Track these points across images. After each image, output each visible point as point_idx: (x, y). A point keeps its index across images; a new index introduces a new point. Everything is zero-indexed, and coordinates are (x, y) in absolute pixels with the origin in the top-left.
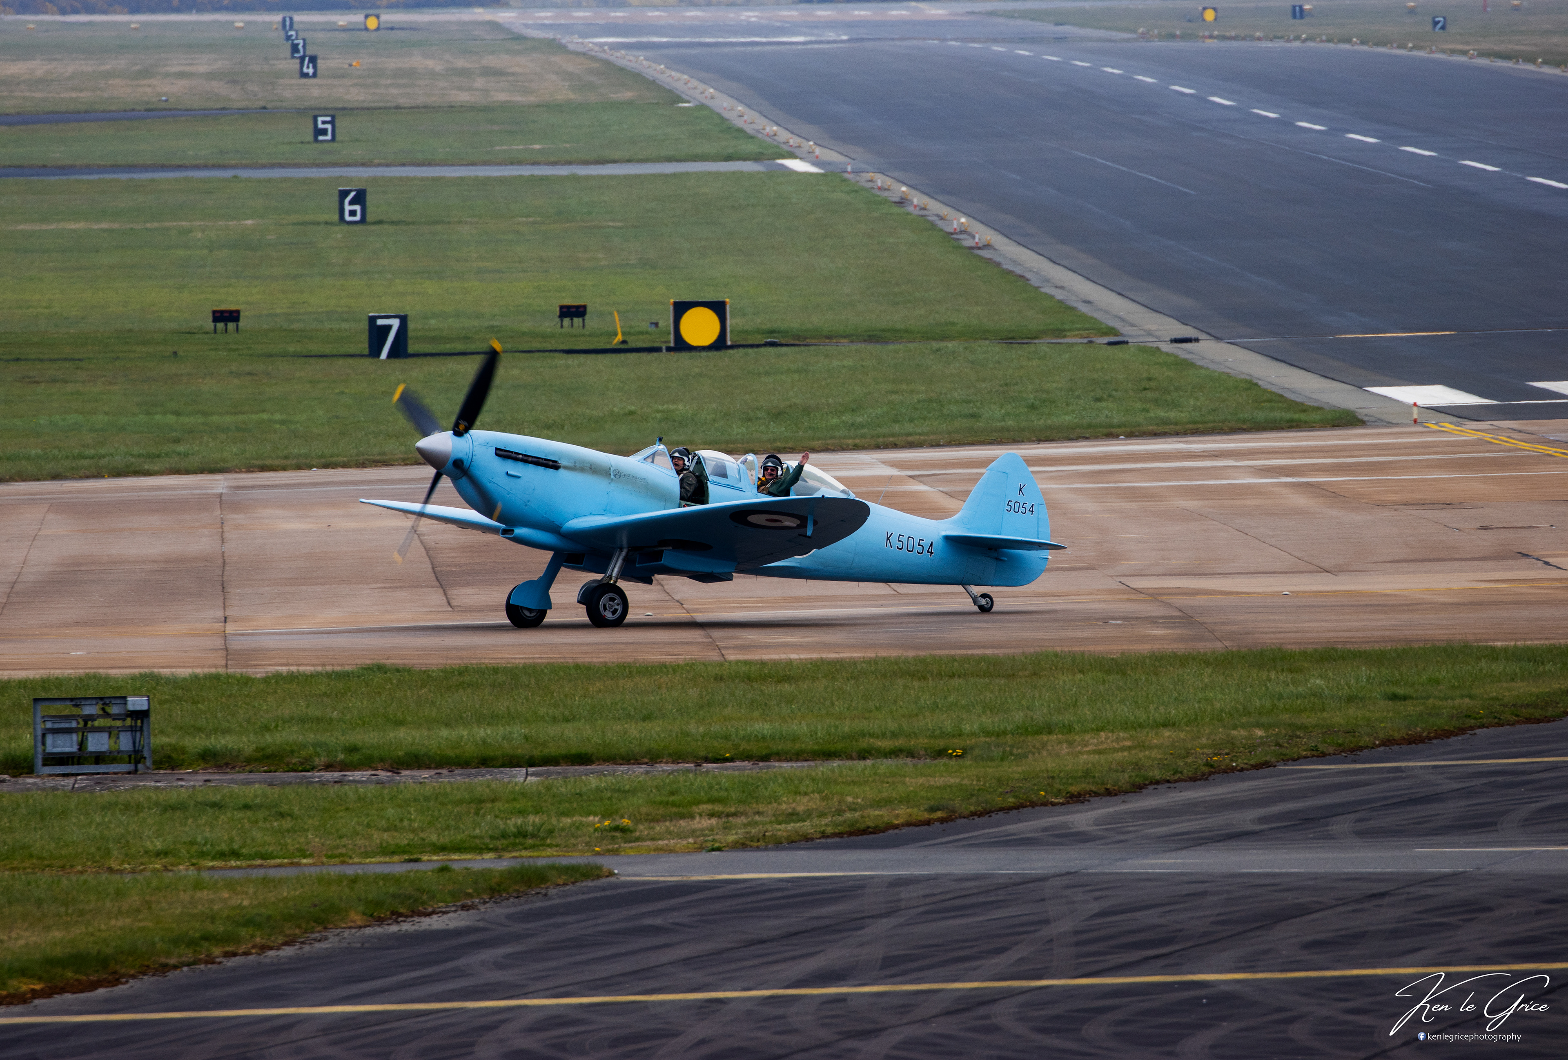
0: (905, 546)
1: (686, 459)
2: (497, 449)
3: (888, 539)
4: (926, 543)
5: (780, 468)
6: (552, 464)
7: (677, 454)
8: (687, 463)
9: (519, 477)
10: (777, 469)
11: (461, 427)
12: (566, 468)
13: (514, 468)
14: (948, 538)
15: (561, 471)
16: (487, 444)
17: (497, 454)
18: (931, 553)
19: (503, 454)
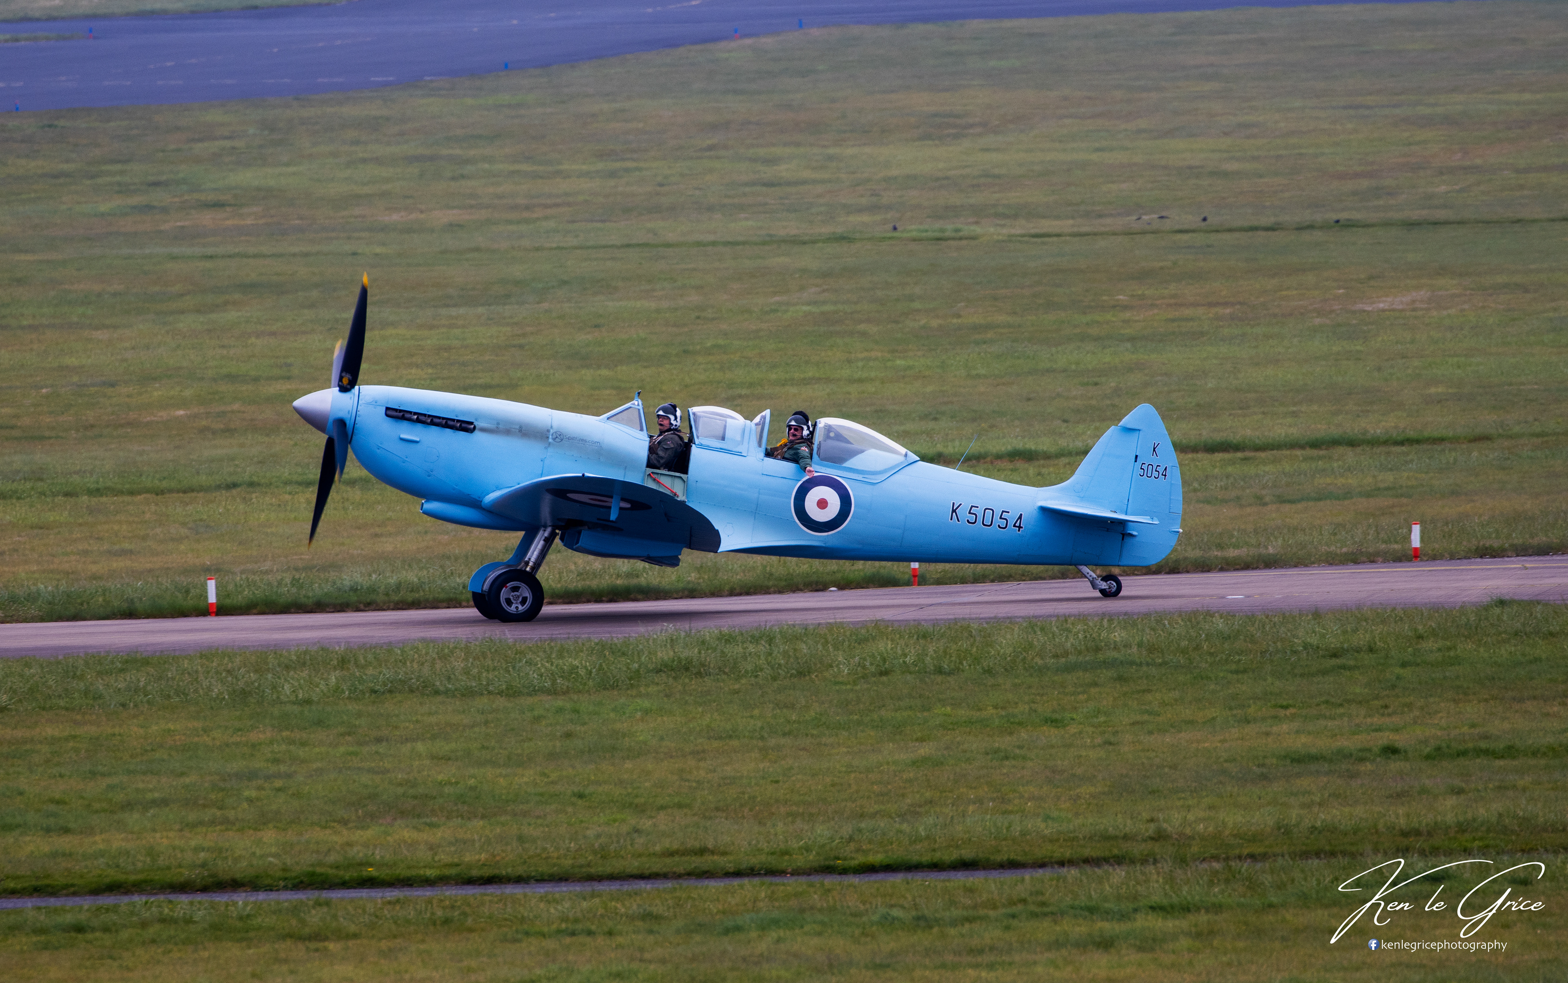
0: (980, 518)
1: (672, 417)
2: (387, 409)
3: (954, 511)
4: (1012, 517)
5: (805, 427)
6: (465, 426)
7: (661, 413)
8: (674, 423)
9: (417, 442)
10: (802, 429)
11: (345, 381)
12: (483, 430)
13: (408, 431)
14: (1044, 510)
15: (476, 432)
16: (375, 403)
17: (387, 415)
18: (1020, 527)
19: (397, 414)
